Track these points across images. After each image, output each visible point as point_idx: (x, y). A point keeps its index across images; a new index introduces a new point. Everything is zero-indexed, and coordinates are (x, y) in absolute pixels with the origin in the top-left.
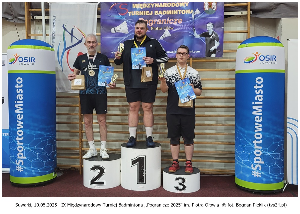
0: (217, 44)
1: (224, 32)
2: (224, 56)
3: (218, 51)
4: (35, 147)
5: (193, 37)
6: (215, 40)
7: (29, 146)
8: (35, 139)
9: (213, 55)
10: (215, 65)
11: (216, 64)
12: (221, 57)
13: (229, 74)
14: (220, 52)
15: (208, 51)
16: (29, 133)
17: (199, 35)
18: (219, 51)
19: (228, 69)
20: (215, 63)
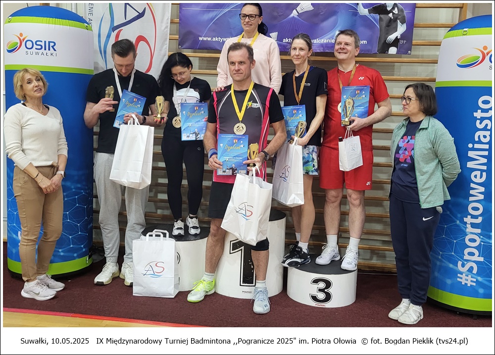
0: (401, 29)
1: (417, 5)
2: (413, 53)
3: (401, 42)
6: (398, 21)
9: (393, 50)
14: (405, 44)
17: (367, 10)
18: (405, 41)
19: (419, 77)
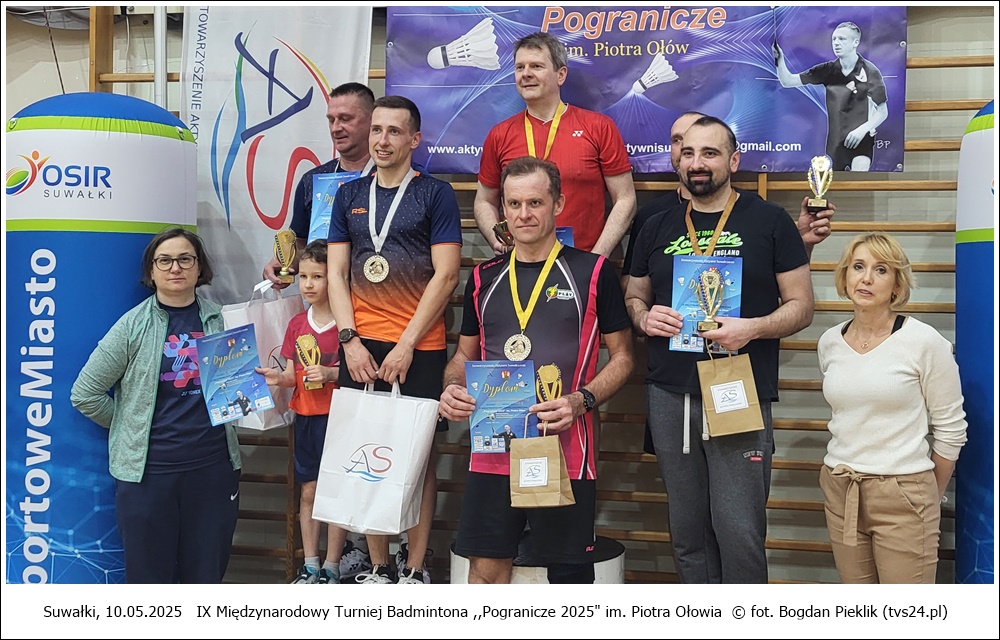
0: (877, 115)
1: (909, 63)
2: (907, 168)
4: (99, 542)
5: (772, 84)
6: (870, 98)
7: (71, 540)
8: (97, 509)
9: (861, 163)
10: (873, 205)
11: (876, 202)
12: (893, 168)
13: (931, 245)
14: (887, 148)
15: (837, 143)
16: (72, 483)
17: (798, 75)
18: (887, 143)
19: (928, 223)
20: (872, 197)
